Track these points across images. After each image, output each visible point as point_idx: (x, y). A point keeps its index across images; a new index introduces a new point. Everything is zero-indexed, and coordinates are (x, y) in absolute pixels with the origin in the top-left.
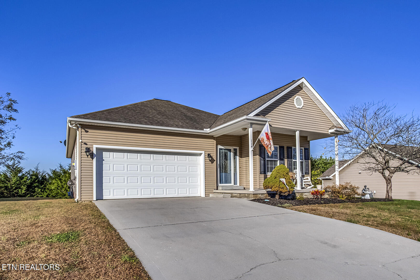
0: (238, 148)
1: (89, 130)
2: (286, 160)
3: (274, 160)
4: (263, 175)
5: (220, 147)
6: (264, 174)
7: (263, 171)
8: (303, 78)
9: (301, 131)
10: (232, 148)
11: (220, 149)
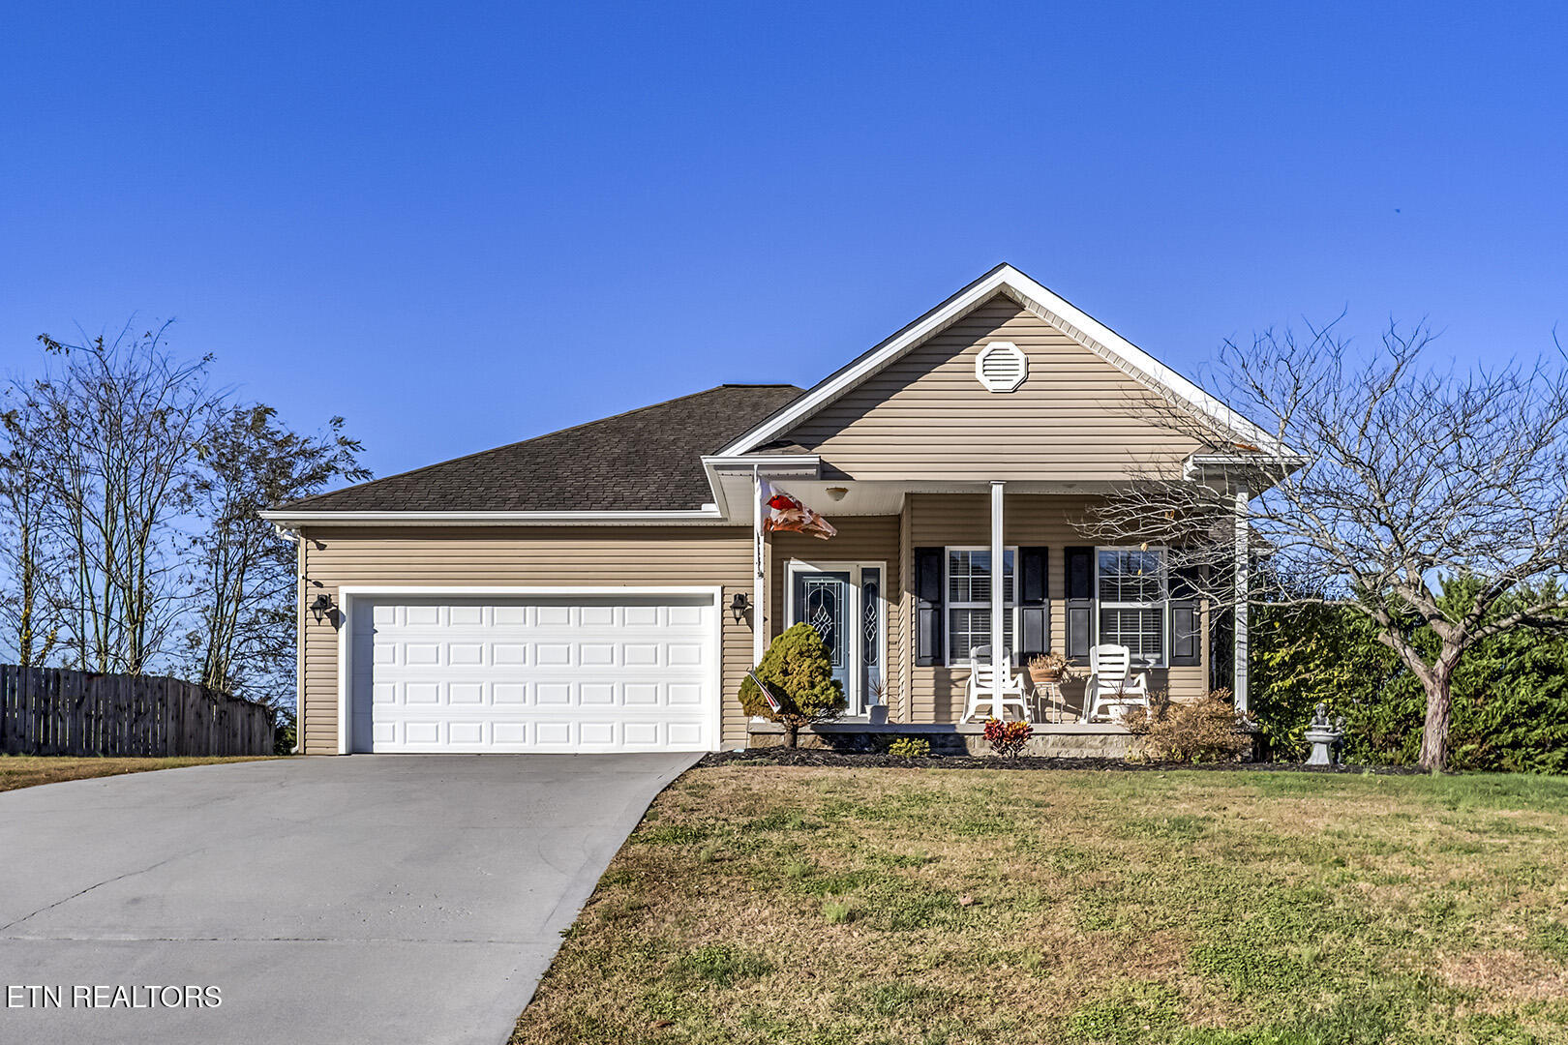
0: (882, 566)
1: (329, 543)
2: (1058, 608)
3: (972, 609)
4: (932, 668)
5: (795, 566)
6: (933, 664)
7: (929, 655)
8: (1003, 265)
9: (1007, 484)
10: (854, 568)
11: (798, 575)
